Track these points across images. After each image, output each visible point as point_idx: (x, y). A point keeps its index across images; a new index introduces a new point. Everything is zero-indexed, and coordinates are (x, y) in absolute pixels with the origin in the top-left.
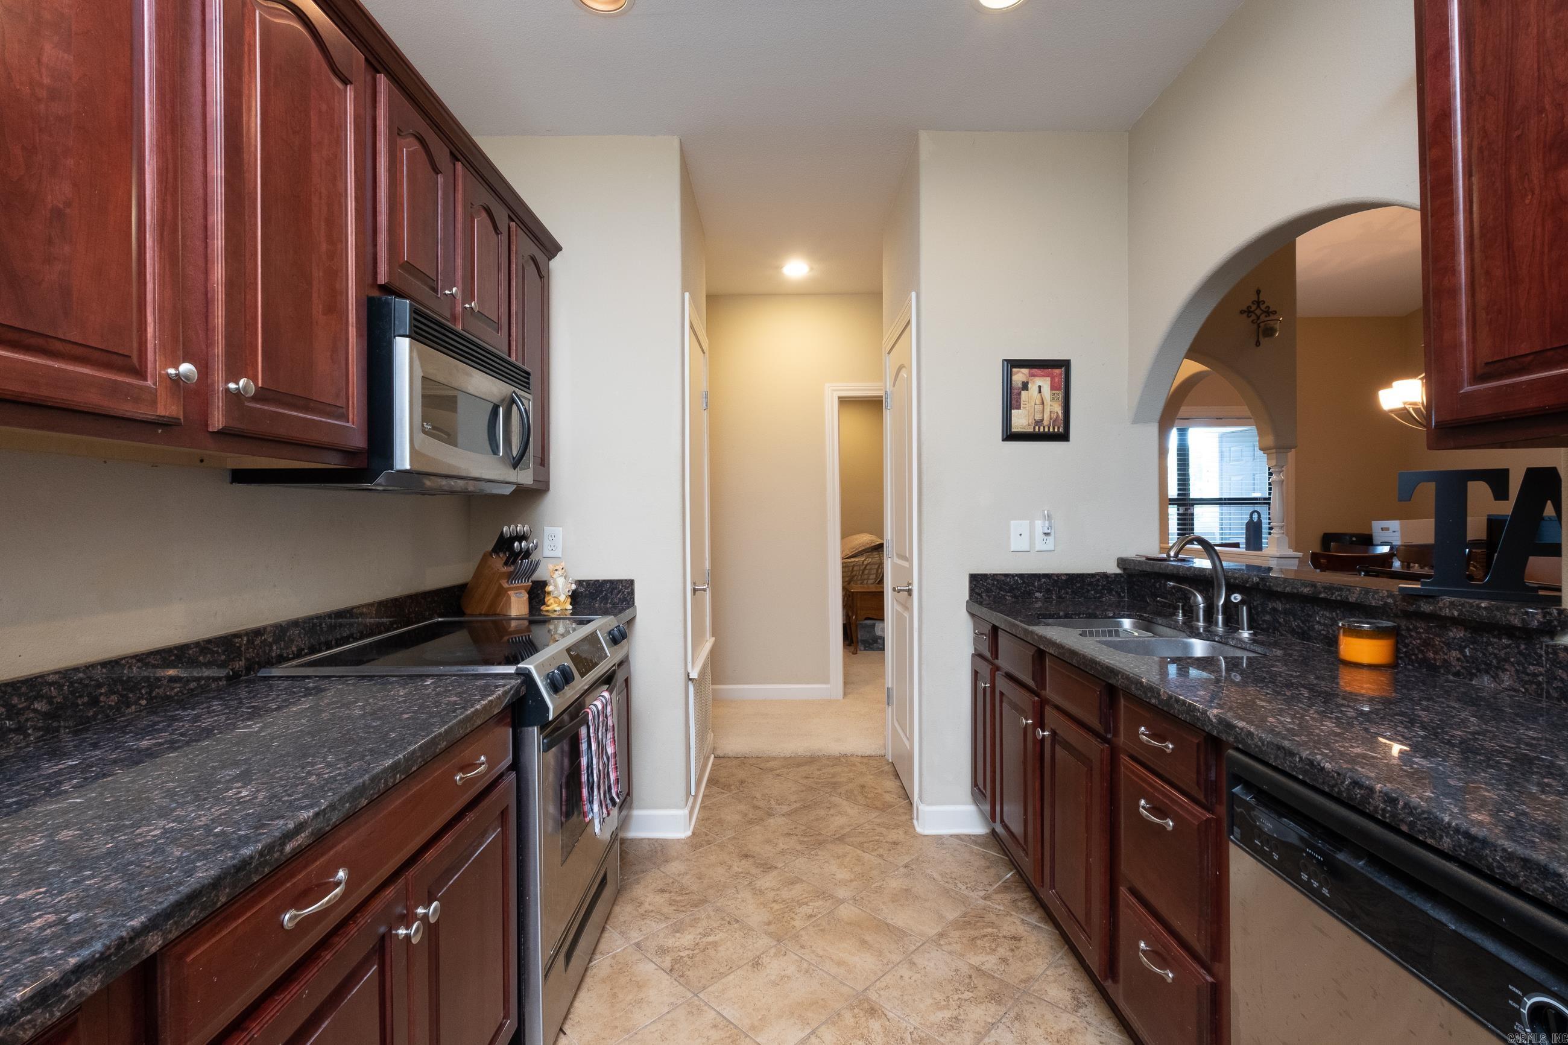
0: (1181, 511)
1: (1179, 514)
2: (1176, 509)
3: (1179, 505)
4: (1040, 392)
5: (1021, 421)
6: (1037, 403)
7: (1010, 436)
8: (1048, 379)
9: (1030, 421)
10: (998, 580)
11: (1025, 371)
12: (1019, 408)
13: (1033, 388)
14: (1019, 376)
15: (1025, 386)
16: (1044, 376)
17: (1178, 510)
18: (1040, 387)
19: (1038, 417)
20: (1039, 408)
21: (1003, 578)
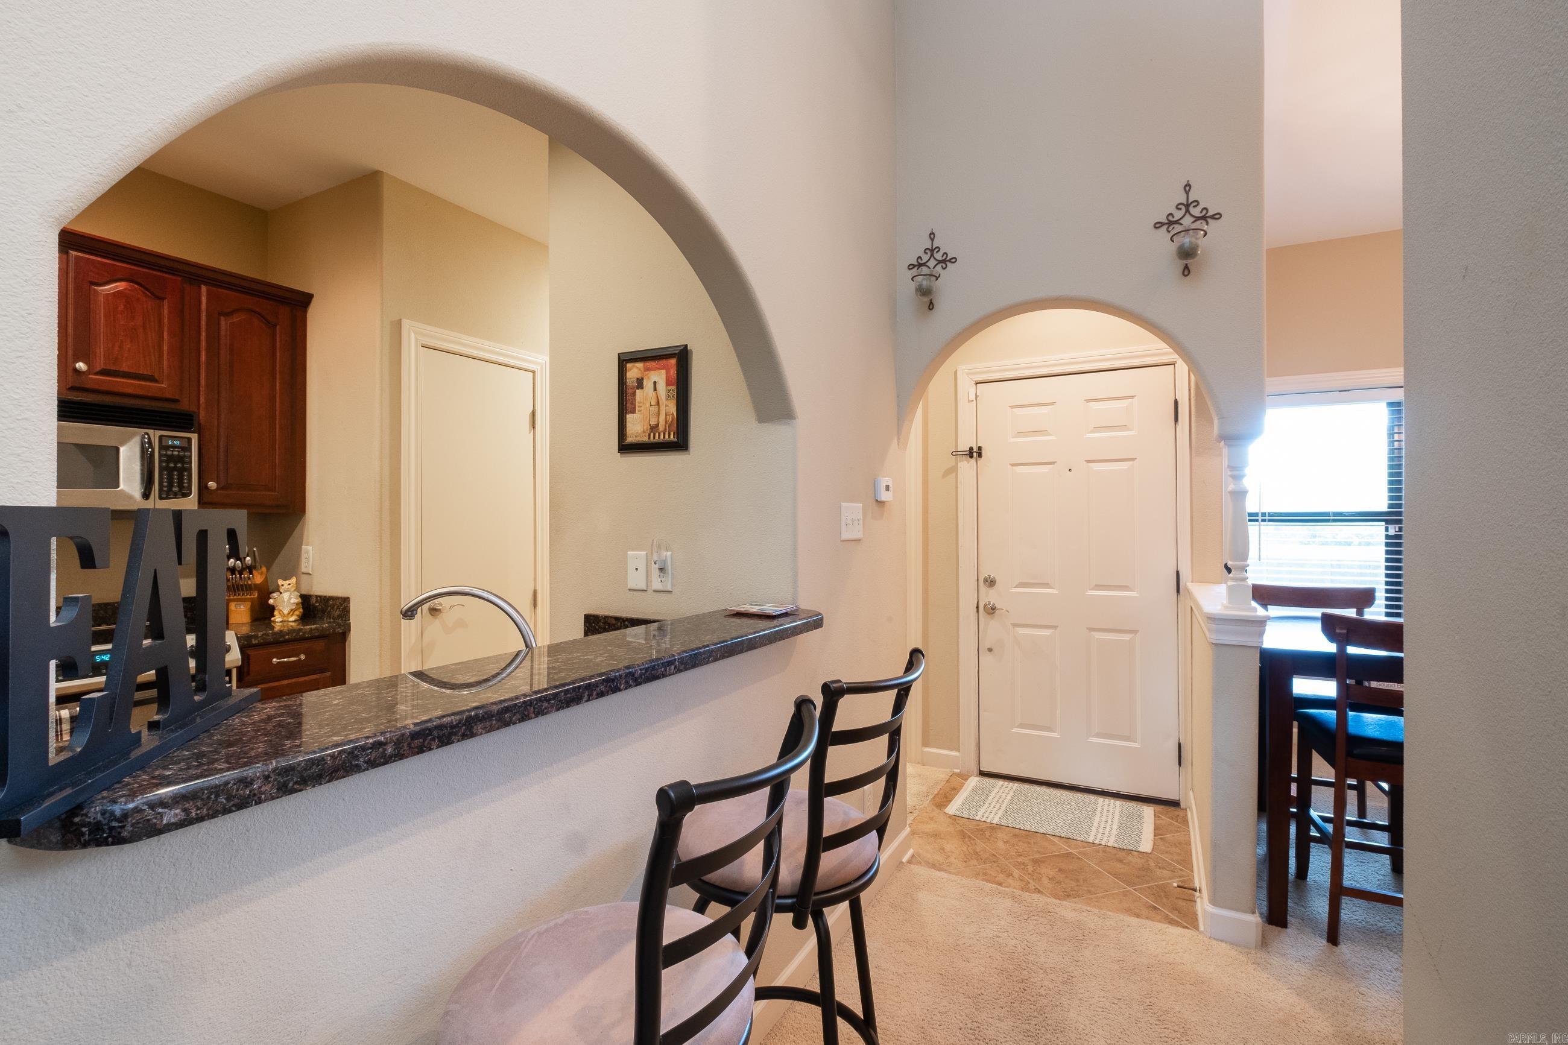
0: (1392, 532)
1: (1387, 537)
2: (1384, 528)
3: (1387, 522)
4: (655, 390)
5: (637, 428)
6: (652, 404)
7: (626, 448)
8: (664, 372)
9: (645, 427)
10: (609, 624)
11: (640, 365)
12: (633, 411)
13: (648, 384)
14: (634, 371)
15: (640, 384)
16: (659, 369)
17: (1387, 529)
18: (655, 383)
19: (653, 422)
20: (654, 409)
21: (614, 622)
